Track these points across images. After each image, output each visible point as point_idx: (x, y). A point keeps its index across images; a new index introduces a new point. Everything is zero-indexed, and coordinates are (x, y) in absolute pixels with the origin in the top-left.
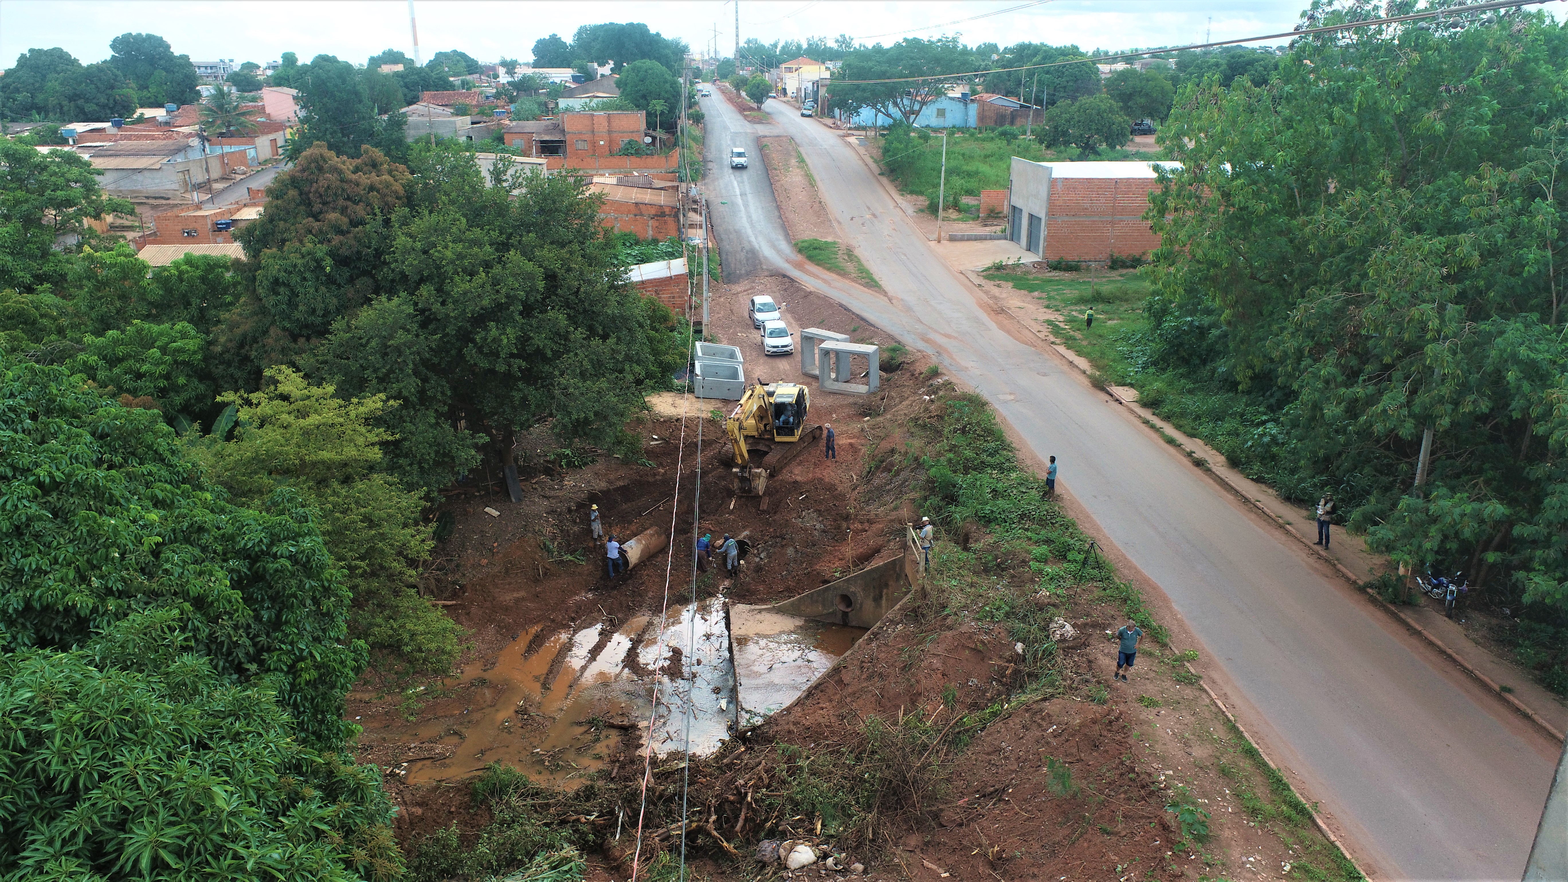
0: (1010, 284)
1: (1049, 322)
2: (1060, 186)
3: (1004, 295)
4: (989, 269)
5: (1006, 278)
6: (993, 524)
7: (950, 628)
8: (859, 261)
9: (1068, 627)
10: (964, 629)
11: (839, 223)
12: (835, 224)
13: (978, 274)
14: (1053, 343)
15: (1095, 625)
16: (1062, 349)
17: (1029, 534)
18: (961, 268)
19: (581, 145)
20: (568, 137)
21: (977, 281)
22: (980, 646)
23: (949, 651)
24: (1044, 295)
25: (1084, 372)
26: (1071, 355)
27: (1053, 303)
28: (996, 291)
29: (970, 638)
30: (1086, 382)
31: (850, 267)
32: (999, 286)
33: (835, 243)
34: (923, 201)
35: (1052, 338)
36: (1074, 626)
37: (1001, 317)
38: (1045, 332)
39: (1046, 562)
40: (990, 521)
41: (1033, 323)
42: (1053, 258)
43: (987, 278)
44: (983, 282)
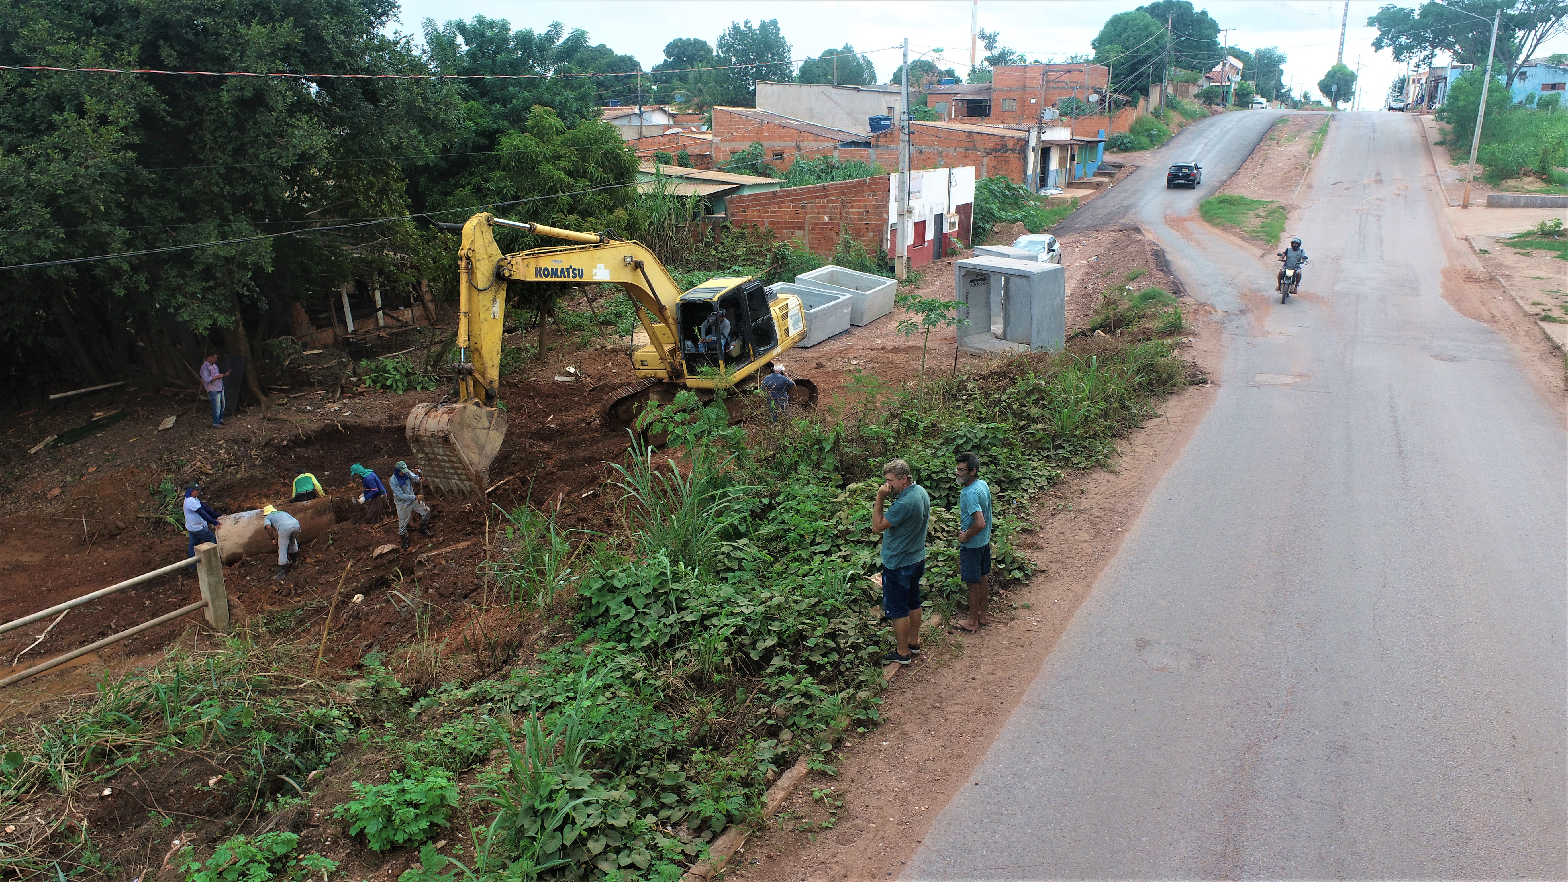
3: (1521, 264)
4: (1529, 234)
5: (1556, 247)
11: (1310, 187)
12: (1301, 188)
13: (1499, 240)
14: (1546, 319)
18: (1472, 234)
19: (1007, 106)
20: (994, 96)
21: (1486, 246)
28: (1510, 259)
31: (1255, 222)
33: (1271, 202)
35: (1557, 313)
37: (1471, 285)
43: (1513, 245)
44: (1496, 248)
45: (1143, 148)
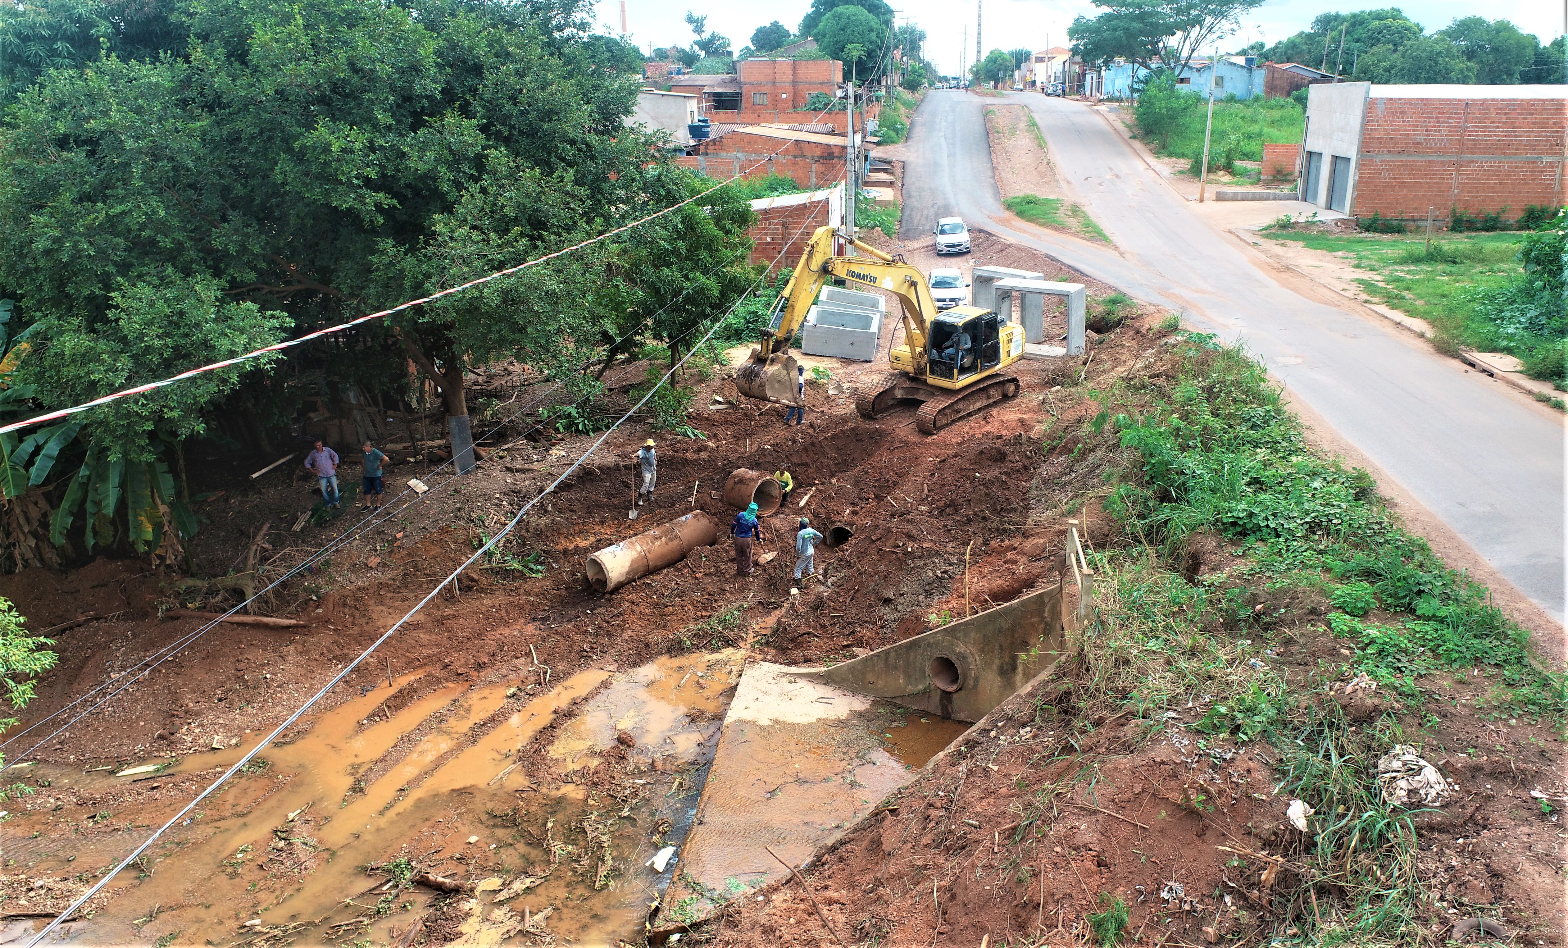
0: (1301, 244)
1: (1360, 282)
2: (1380, 111)
3: (1290, 254)
4: (1270, 227)
5: (1296, 238)
6: (1252, 538)
7: (1128, 748)
8: (1086, 217)
9: (1430, 773)
10: (1161, 752)
11: (1069, 182)
12: (1063, 184)
13: (1254, 233)
14: (1366, 302)
15: (1500, 773)
16: (1383, 309)
17: (1329, 560)
18: (1230, 227)
19: (759, 99)
20: (744, 90)
21: (1251, 239)
22: (1196, 799)
23: (1121, 806)
24: (1352, 255)
25: (1422, 336)
26: (1398, 316)
27: (1365, 262)
28: (1279, 250)
29: (1174, 776)
30: (1426, 347)
31: (1072, 222)
32: (1283, 245)
33: (1058, 200)
34: (1185, 164)
35: (1364, 297)
36: (1444, 770)
37: (1283, 275)
38: (1353, 289)
39: (1364, 614)
40: (1244, 534)
41: (1335, 282)
42: (1366, 216)
43: (1267, 236)
44: (1260, 241)
45: (893, 142)
